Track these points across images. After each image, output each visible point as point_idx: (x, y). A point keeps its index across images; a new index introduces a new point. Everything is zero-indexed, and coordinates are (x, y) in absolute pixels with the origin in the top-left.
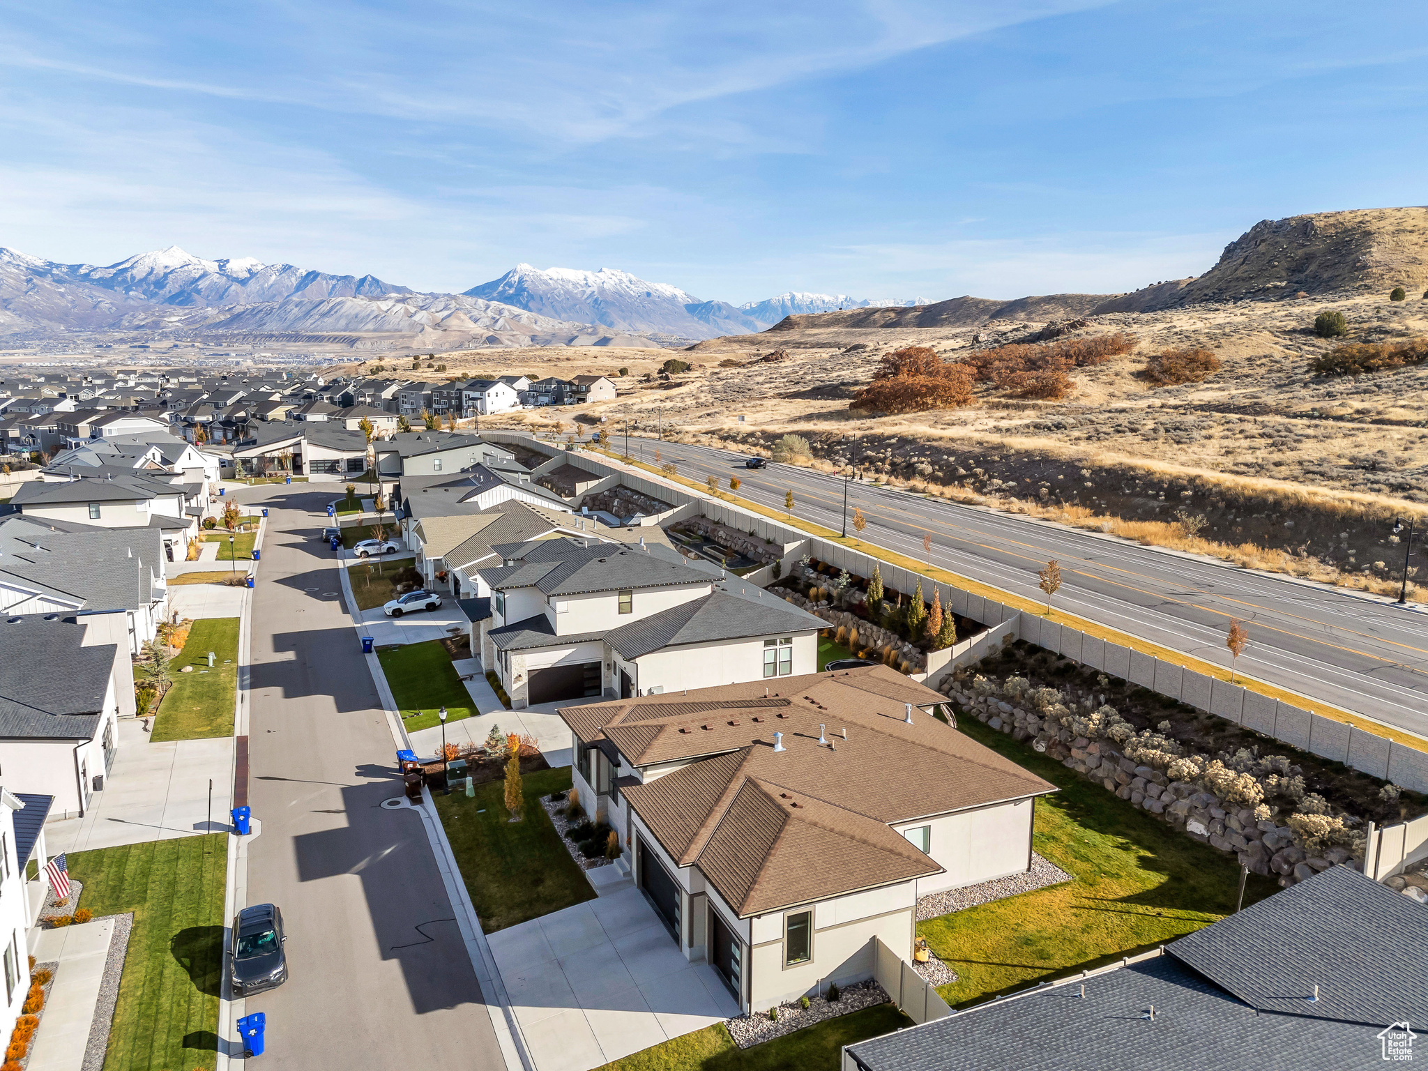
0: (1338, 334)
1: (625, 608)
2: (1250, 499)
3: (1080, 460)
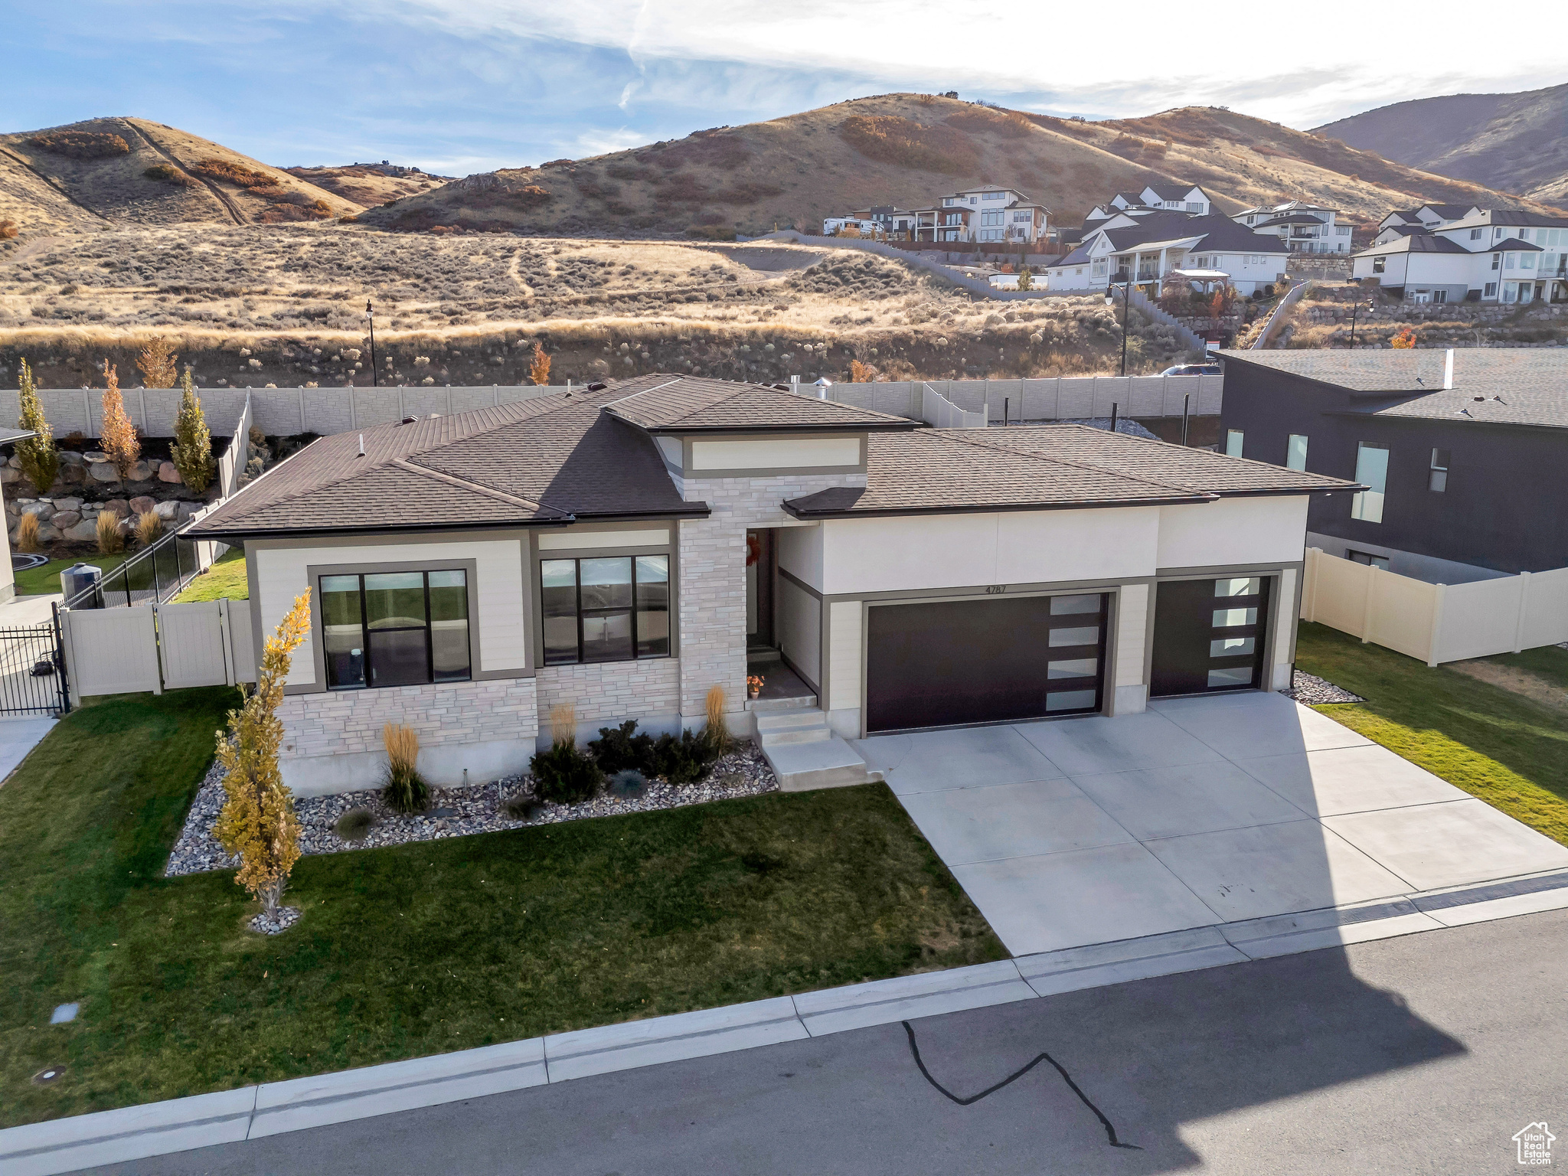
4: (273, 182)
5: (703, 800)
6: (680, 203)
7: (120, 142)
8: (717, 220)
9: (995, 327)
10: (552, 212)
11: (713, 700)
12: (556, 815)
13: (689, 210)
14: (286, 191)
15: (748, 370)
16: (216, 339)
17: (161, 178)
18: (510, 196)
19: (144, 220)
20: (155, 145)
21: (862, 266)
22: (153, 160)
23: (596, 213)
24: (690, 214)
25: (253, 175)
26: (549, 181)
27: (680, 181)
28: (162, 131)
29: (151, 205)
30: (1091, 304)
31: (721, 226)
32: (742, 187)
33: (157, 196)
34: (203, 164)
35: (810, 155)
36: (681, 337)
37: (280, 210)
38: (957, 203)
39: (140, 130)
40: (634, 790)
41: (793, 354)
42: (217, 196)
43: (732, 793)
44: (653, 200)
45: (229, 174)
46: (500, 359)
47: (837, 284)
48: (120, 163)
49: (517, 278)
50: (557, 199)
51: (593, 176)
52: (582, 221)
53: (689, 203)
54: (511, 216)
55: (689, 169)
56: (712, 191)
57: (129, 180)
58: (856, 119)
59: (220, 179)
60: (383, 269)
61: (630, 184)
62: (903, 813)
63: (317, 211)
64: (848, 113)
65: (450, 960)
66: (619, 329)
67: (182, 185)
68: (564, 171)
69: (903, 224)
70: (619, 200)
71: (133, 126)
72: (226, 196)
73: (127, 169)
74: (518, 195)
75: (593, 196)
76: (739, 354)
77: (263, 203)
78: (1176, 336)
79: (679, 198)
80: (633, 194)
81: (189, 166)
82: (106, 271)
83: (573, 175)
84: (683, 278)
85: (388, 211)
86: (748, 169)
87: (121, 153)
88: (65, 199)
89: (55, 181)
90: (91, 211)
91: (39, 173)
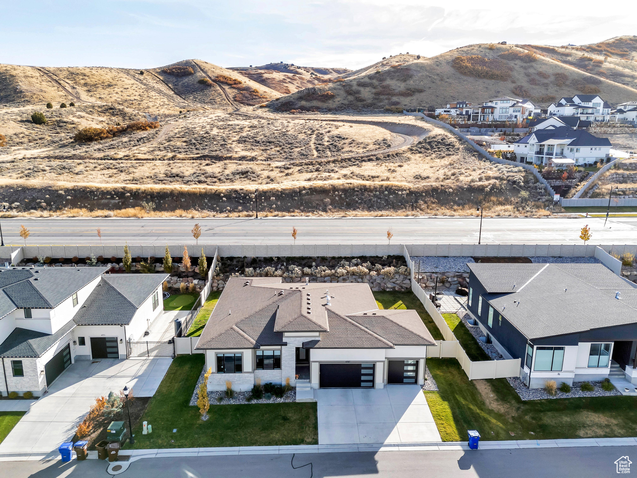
1: (76, 302)
2: (158, 193)
4: (240, 83)
5: (281, 402)
6: (383, 96)
7: (191, 70)
8: (397, 103)
9: (472, 184)
10: (334, 102)
11: (288, 379)
12: (254, 402)
13: (386, 99)
14: (244, 86)
15: (377, 202)
16: (214, 189)
17: (203, 83)
18: (320, 96)
19: (197, 100)
20: (202, 70)
21: (440, 140)
22: (201, 76)
23: (351, 101)
24: (386, 101)
25: (234, 80)
26: (335, 89)
27: (384, 87)
28: (205, 65)
29: (200, 94)
30: (516, 172)
31: (398, 107)
32: (408, 89)
33: (202, 90)
34: (217, 77)
35: (438, 75)
36: (356, 189)
37: (242, 94)
38: (490, 104)
39: (197, 65)
40: (269, 398)
41: (394, 195)
42: (221, 89)
43: (287, 401)
44: (373, 95)
45: (226, 81)
46: (296, 198)
47: (428, 149)
48: (190, 78)
49: (313, 146)
50: (337, 96)
51: (351, 86)
52: (345, 105)
53: (386, 97)
54: (319, 104)
55: (388, 82)
56: (397, 91)
57: (193, 84)
58: (459, 58)
59: (222, 83)
60: (270, 142)
61: (365, 89)
62: (316, 410)
64: (456, 55)
65: (230, 430)
66: (336, 186)
67: (210, 86)
68: (340, 85)
69: (467, 112)
70: (360, 96)
71: (195, 63)
72: (224, 89)
73: (193, 80)
74: (323, 96)
75: (350, 94)
76: (375, 196)
77: (236, 91)
78: (545, 189)
79: (383, 94)
80: (366, 93)
81: (213, 78)
82: (184, 144)
83: (344, 86)
84: (371, 147)
85: (277, 102)
86: (412, 82)
87: (190, 74)
88: (173, 92)
89: (170, 85)
90: (181, 97)
91: (165, 82)
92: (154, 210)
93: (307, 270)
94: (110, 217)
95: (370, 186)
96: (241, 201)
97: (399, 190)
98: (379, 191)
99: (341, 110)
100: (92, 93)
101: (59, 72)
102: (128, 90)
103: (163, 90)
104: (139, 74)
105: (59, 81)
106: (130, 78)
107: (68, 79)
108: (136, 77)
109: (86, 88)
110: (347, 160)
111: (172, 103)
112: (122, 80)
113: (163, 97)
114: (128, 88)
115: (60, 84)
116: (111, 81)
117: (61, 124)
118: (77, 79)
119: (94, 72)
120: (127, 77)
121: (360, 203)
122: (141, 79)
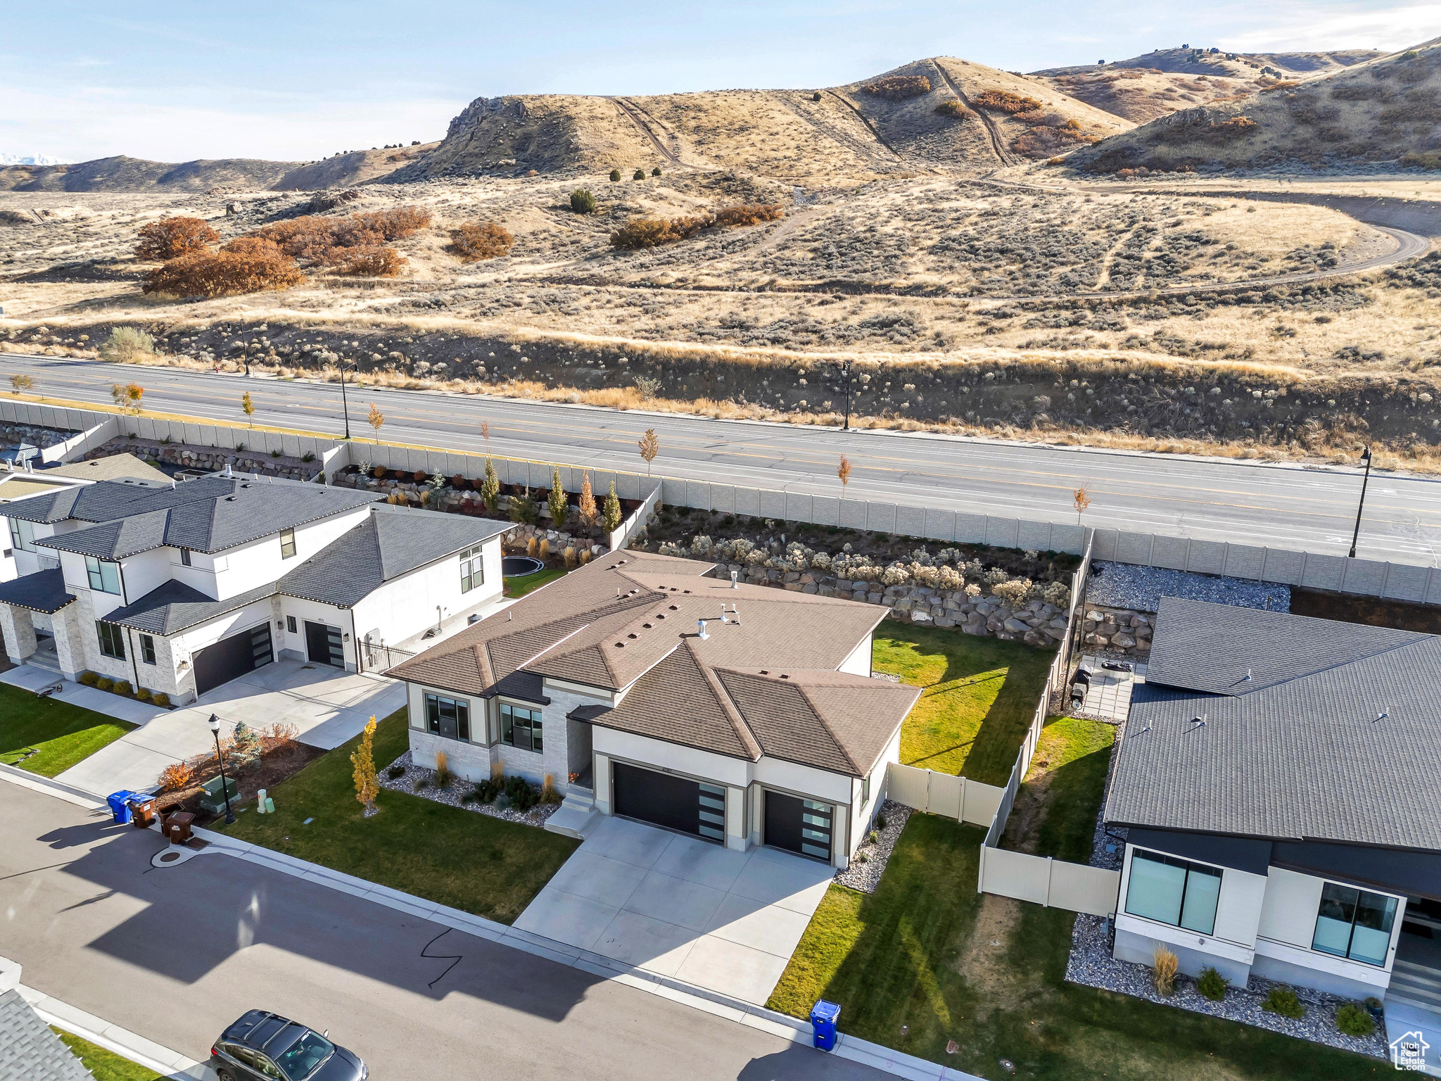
0: (591, 211)
1: (290, 550)
2: (679, 360)
3: (502, 336)
4: (1037, 107)
5: (517, 821)
7: (925, 83)
10: (1252, 144)
11: (549, 779)
12: (472, 807)
14: (1046, 113)
15: (1181, 413)
17: (946, 113)
18: (1212, 130)
19: (923, 153)
20: (951, 82)
22: (945, 97)
23: (1305, 141)
25: (1021, 102)
26: (1261, 109)
27: (1417, 97)
28: (959, 68)
29: (933, 138)
33: (940, 130)
34: (983, 96)
36: (1132, 376)
37: (1034, 133)
39: (943, 70)
40: (502, 807)
42: (986, 125)
44: (1376, 122)
45: (1001, 103)
46: (965, 389)
48: (921, 102)
49: (1108, 262)
50: (1263, 129)
51: (1313, 99)
52: (1281, 152)
54: (1206, 151)
57: (923, 117)
59: (993, 109)
61: (1355, 105)
63: (1067, 131)
65: (386, 848)
67: (960, 117)
70: (1336, 124)
71: (939, 66)
72: (993, 124)
73: (924, 106)
74: (1221, 128)
75: (1306, 122)
76: (1182, 397)
77: (1022, 128)
80: (1356, 118)
81: (971, 99)
83: (1291, 100)
84: (1274, 265)
85: (1093, 151)
87: (923, 92)
88: (874, 138)
89: (872, 122)
90: (889, 147)
91: (863, 116)
92: (658, 394)
93: (822, 558)
94: (572, 403)
95: (1175, 371)
96: (837, 388)
97: (1256, 386)
98: (1198, 387)
99: (1265, 165)
100: (704, 147)
101: (654, 106)
102: (777, 136)
103: (854, 133)
104: (811, 100)
105: (649, 125)
106: (788, 111)
107: (667, 119)
108: (802, 106)
109: (695, 137)
110: (1174, 299)
111: (862, 163)
112: (771, 116)
113: (847, 150)
114: (777, 133)
115: (650, 130)
116: (748, 118)
117: (619, 213)
118: (685, 119)
119: (719, 101)
120: (783, 108)
121: (1131, 414)
122: (811, 110)
